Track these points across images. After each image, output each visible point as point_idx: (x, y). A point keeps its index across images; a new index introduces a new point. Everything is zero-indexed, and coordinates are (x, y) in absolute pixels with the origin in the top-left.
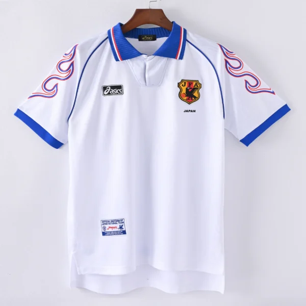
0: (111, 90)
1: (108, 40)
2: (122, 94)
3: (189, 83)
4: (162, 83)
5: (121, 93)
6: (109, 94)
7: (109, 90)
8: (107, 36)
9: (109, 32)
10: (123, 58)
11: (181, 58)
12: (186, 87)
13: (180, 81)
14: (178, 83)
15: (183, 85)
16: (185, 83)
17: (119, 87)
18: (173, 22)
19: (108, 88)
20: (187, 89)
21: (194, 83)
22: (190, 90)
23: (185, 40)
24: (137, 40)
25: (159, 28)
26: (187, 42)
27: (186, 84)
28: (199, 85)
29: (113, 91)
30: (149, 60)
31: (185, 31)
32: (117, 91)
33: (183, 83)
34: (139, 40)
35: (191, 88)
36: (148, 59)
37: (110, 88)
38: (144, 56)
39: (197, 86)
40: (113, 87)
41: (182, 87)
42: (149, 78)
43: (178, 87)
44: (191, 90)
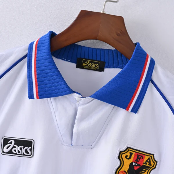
0: (14, 147)
1: (26, 59)
2: (32, 156)
3: (138, 156)
4: (96, 144)
5: (29, 154)
6: (10, 152)
7: (12, 145)
8: (27, 52)
9: (31, 46)
10: (42, 95)
11: (135, 110)
12: (131, 160)
13: (123, 149)
14: (121, 152)
15: (126, 157)
16: (131, 154)
17: (28, 144)
18: (136, 44)
19: (11, 143)
20: (131, 164)
21: (146, 158)
22: (136, 168)
23: (149, 79)
24: (74, 65)
25: (113, 51)
26: (151, 83)
27: (133, 156)
28: (152, 163)
29: (18, 148)
30: (83, 104)
31: (153, 62)
32: (23, 151)
33: (128, 154)
34: (77, 67)
35: (138, 165)
36: (81, 102)
37: (13, 142)
38: (76, 96)
39: (150, 164)
40: (19, 142)
41: (125, 159)
42: (78, 134)
43: (119, 158)
44: (138, 167)
